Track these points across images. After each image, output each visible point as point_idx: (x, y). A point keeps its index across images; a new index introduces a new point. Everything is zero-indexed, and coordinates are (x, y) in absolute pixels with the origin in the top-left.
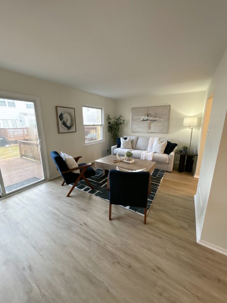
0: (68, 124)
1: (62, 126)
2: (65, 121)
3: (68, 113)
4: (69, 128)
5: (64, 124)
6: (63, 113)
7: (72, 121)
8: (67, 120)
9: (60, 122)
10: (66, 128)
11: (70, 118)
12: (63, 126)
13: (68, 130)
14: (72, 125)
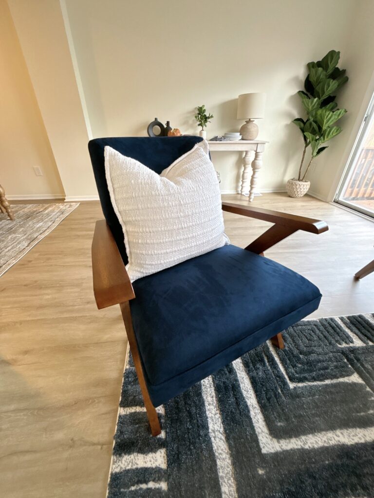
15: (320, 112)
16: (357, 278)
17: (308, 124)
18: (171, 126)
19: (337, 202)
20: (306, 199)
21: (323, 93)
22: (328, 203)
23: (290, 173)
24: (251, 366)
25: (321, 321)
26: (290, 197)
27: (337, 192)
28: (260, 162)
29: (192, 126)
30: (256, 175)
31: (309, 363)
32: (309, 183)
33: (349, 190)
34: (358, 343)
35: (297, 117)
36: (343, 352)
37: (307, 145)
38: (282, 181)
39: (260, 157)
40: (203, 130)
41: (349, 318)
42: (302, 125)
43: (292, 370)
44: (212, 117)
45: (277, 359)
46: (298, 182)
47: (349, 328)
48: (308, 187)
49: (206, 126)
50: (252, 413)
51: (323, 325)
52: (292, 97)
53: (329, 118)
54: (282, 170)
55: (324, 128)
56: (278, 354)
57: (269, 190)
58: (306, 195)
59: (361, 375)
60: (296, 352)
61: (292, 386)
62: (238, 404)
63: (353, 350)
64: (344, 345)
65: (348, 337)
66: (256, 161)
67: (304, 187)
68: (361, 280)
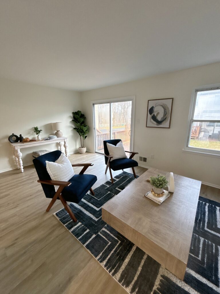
0: (159, 118)
1: (150, 120)
2: (155, 115)
3: (162, 106)
4: (159, 123)
5: (154, 118)
6: (154, 106)
7: (165, 114)
8: (158, 114)
9: (150, 116)
10: (155, 122)
11: (163, 112)
12: (152, 120)
13: (157, 125)
14: (164, 120)
15: (81, 127)
16: (106, 173)
17: (79, 130)
18: (22, 136)
19: (96, 152)
20: (87, 153)
21: (80, 121)
22: (93, 153)
23: (78, 146)
24: (90, 201)
25: (101, 186)
26: (81, 154)
27: (95, 149)
28: (67, 145)
29: (32, 134)
30: (67, 149)
31: (101, 194)
32: (85, 148)
33: (98, 147)
34: (108, 186)
35: (74, 127)
36: (106, 189)
37: (81, 136)
38: (76, 148)
39: (66, 143)
40: (38, 136)
41: (106, 182)
42: (77, 130)
43: (98, 197)
44: (42, 130)
45: (94, 197)
46: (82, 148)
47: (106, 184)
48: (86, 149)
49: (40, 134)
50: (94, 207)
51: (102, 186)
52: (71, 122)
53: (85, 129)
54: (75, 146)
55: (84, 131)
56: (94, 196)
57: (72, 153)
58: (86, 152)
59: (110, 191)
60: (98, 194)
61: (99, 200)
62: (90, 208)
63: (108, 188)
64: (106, 188)
65: (106, 186)
66: (66, 145)
67: (84, 150)
68: (107, 173)
